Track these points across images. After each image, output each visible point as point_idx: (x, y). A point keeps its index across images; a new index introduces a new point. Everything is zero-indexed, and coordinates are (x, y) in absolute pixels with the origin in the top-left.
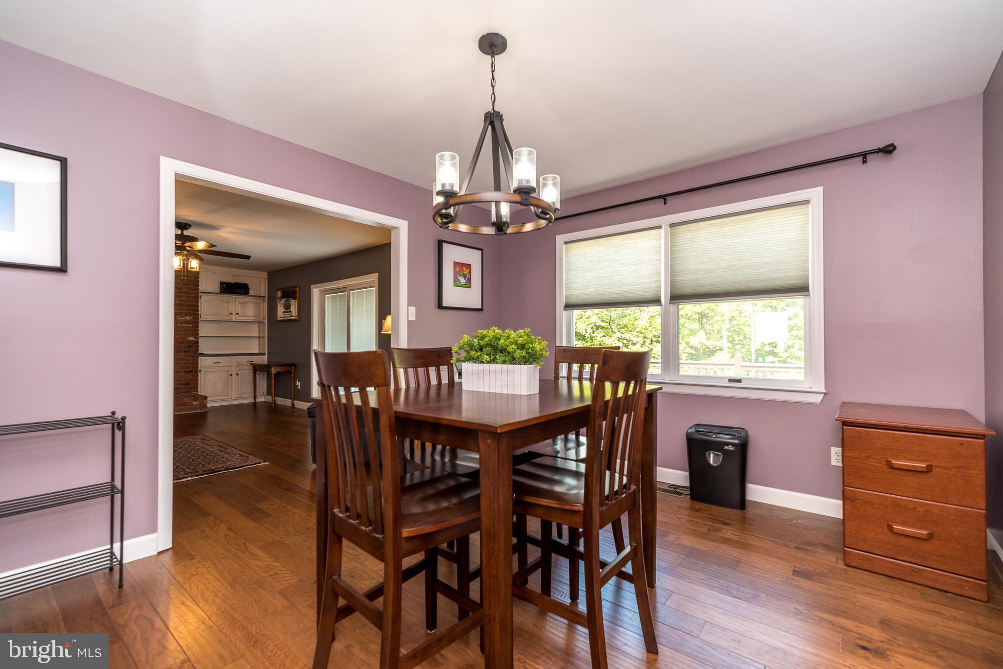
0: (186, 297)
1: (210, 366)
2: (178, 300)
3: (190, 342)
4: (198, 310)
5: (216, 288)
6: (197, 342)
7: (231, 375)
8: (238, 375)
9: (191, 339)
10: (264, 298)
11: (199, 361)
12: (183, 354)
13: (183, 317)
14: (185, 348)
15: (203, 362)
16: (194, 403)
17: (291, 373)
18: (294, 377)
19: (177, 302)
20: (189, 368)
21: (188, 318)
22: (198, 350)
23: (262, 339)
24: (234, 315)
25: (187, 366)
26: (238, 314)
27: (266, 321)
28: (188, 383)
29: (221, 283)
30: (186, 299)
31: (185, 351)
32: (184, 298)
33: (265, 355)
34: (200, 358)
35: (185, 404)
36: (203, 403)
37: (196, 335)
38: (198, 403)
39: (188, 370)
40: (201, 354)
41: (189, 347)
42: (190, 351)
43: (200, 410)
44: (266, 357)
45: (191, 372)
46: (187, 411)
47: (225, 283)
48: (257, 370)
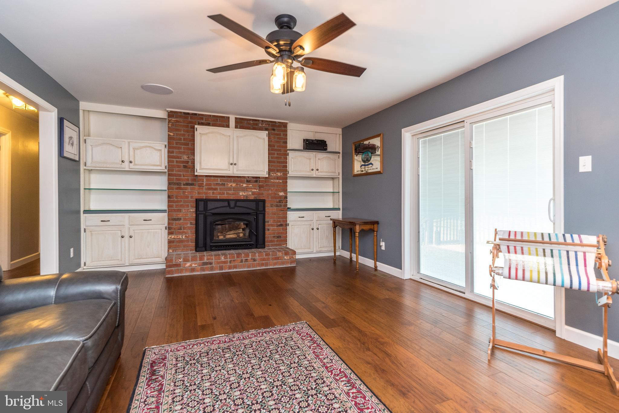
0: (278, 154)
1: (296, 220)
2: (272, 158)
3: (281, 197)
4: (286, 167)
5: (299, 145)
6: (286, 197)
7: (313, 229)
8: (318, 229)
9: (282, 194)
10: (339, 154)
11: (288, 214)
12: (276, 208)
13: (276, 173)
14: (277, 202)
15: (291, 216)
16: (285, 258)
17: (374, 231)
18: (376, 236)
19: (270, 159)
20: (280, 222)
21: (279, 174)
22: (287, 205)
23: (336, 195)
24: (314, 171)
25: (279, 220)
26: (317, 170)
27: (341, 177)
28: (279, 236)
29: (304, 140)
30: (277, 156)
31: (277, 206)
32: (276, 156)
33: (340, 210)
34: (288, 212)
35: (278, 258)
36: (292, 257)
37: (285, 191)
38: (288, 258)
39: (279, 223)
40: (288, 208)
41: (280, 202)
42: (281, 206)
43: (291, 265)
44: (340, 212)
45: (281, 225)
46: (280, 264)
47: (307, 140)
48: (337, 226)
